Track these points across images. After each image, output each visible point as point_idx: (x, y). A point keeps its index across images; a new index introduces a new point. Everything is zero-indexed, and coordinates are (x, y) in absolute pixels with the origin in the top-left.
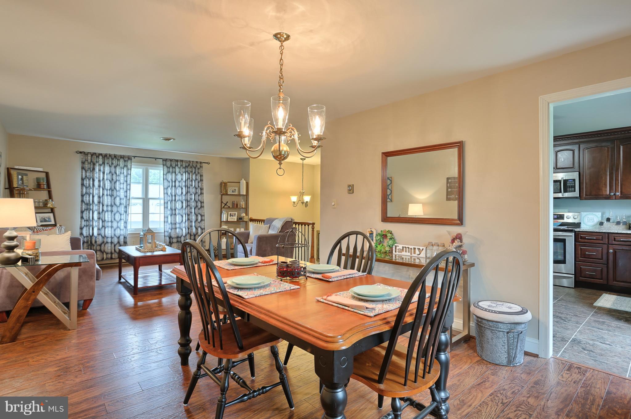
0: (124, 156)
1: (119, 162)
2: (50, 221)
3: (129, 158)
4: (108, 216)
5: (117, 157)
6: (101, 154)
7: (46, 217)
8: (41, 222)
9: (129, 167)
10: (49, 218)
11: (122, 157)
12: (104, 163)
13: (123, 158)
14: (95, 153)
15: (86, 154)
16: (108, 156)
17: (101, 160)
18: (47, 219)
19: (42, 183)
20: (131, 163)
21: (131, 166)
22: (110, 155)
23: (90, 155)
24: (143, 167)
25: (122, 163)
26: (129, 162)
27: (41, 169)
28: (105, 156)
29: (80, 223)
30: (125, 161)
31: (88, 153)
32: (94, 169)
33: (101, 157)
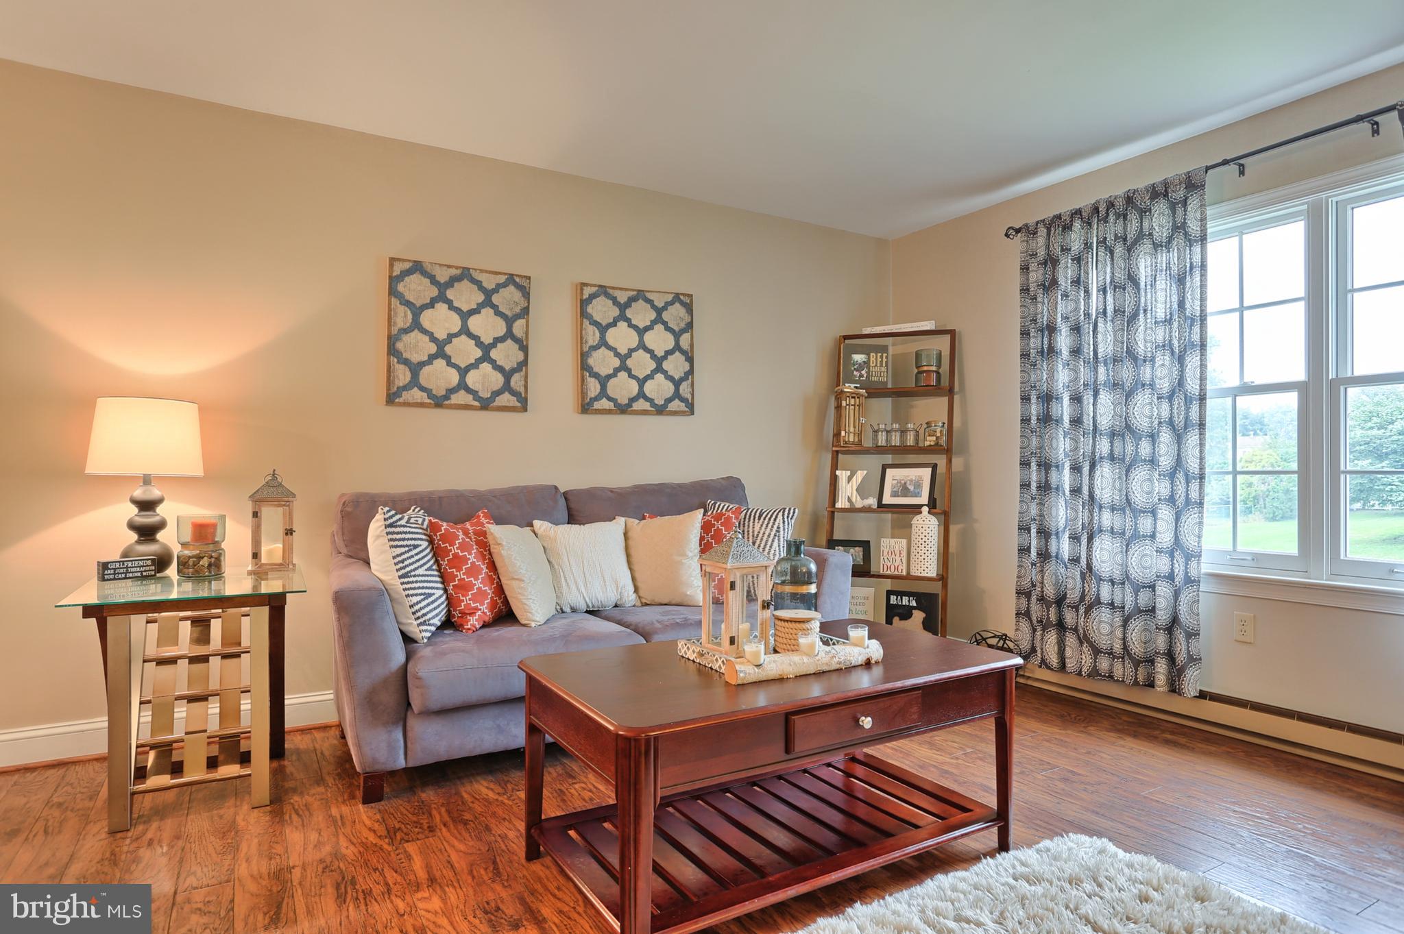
0: (1166, 184)
1: (1146, 225)
2: (917, 495)
3: (1193, 184)
4: (1105, 482)
5: (1137, 197)
6: (1078, 213)
7: (911, 481)
8: (894, 494)
9: (1193, 227)
10: (918, 485)
11: (1158, 192)
12: (1088, 246)
13: (1166, 195)
14: (1059, 217)
15: (1028, 231)
16: (1102, 209)
17: (1075, 240)
18: (911, 488)
19: (925, 368)
20: (1203, 206)
21: (1203, 220)
22: (1110, 204)
23: (1042, 231)
24: (1301, 205)
25: (1159, 221)
26: (1193, 203)
27: (929, 325)
28: (1093, 215)
29: (1017, 507)
30: (1173, 207)
31: (1037, 223)
32: (1054, 282)
33: (1077, 225)
